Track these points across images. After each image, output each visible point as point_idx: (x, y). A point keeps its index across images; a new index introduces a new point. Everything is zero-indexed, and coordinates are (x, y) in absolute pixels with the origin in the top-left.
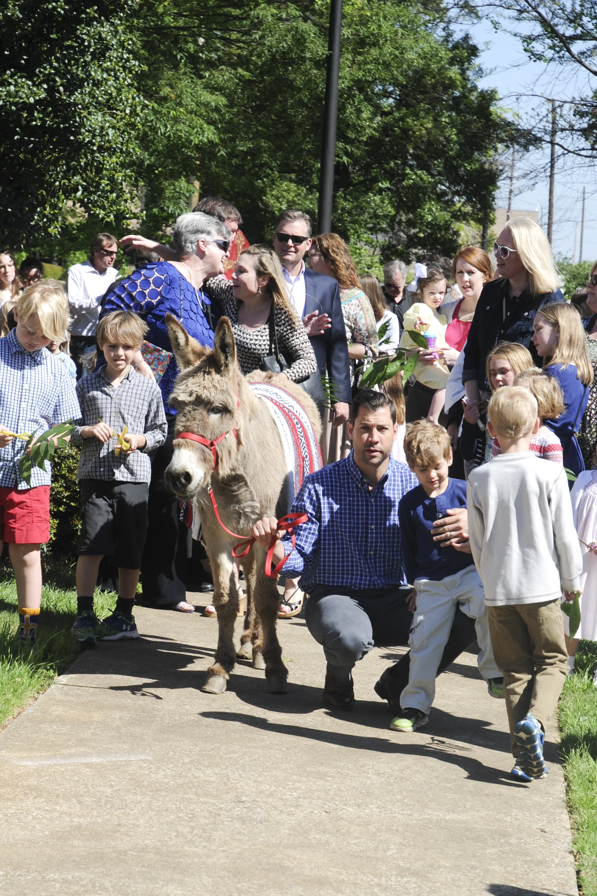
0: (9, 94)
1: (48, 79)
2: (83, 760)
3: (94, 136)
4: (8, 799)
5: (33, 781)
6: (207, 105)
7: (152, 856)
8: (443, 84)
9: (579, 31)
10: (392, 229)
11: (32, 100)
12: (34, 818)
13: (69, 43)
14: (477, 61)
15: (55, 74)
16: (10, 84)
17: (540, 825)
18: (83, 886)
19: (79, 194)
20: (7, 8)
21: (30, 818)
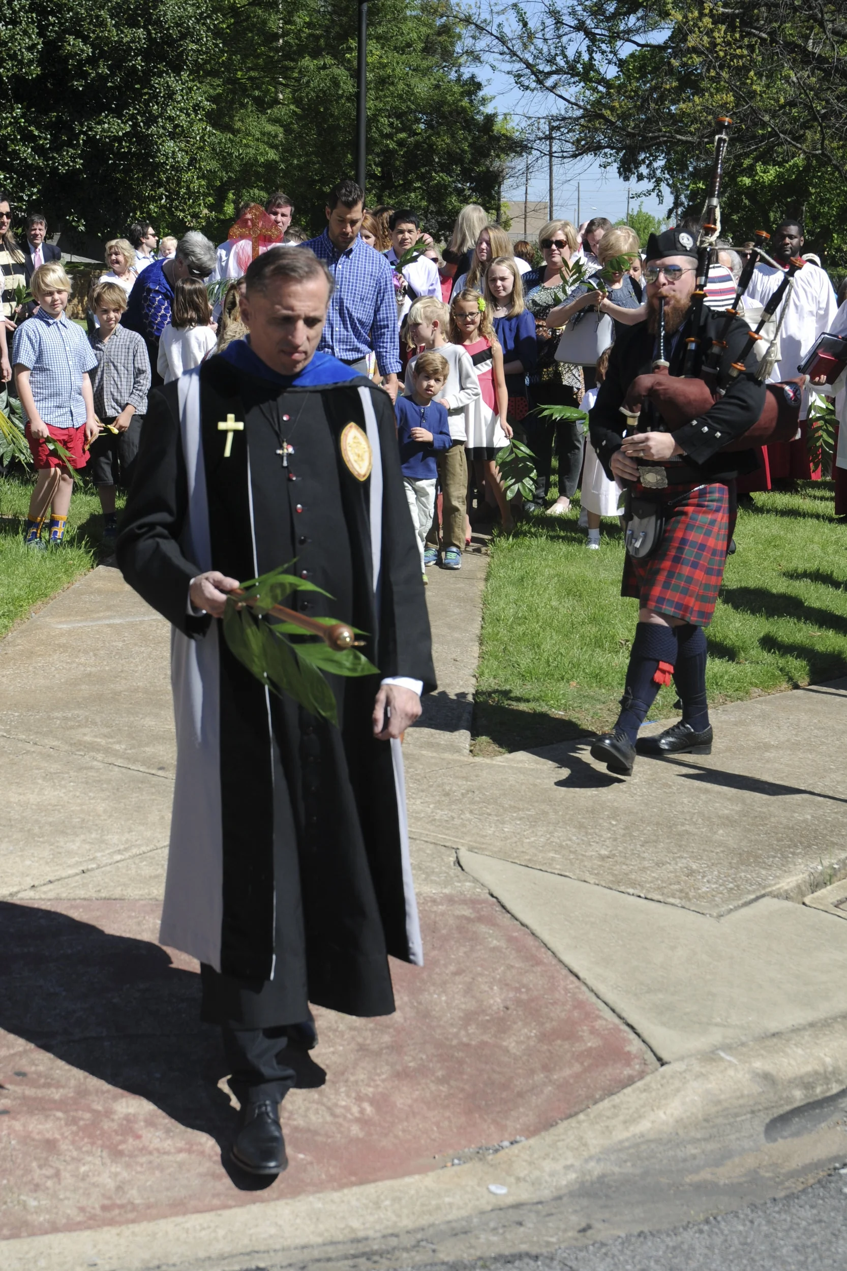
0: (103, 130)
1: (133, 117)
2: (107, 622)
3: (167, 158)
4: (40, 655)
5: (63, 640)
6: (269, 134)
7: (140, 694)
8: (456, 110)
9: (554, 68)
10: (426, 217)
11: (121, 134)
12: (56, 669)
13: (146, 90)
14: (481, 94)
15: (137, 114)
16: (105, 123)
17: (454, 656)
18: (78, 721)
19: (163, 201)
20: (99, 67)
21: (53, 669)
